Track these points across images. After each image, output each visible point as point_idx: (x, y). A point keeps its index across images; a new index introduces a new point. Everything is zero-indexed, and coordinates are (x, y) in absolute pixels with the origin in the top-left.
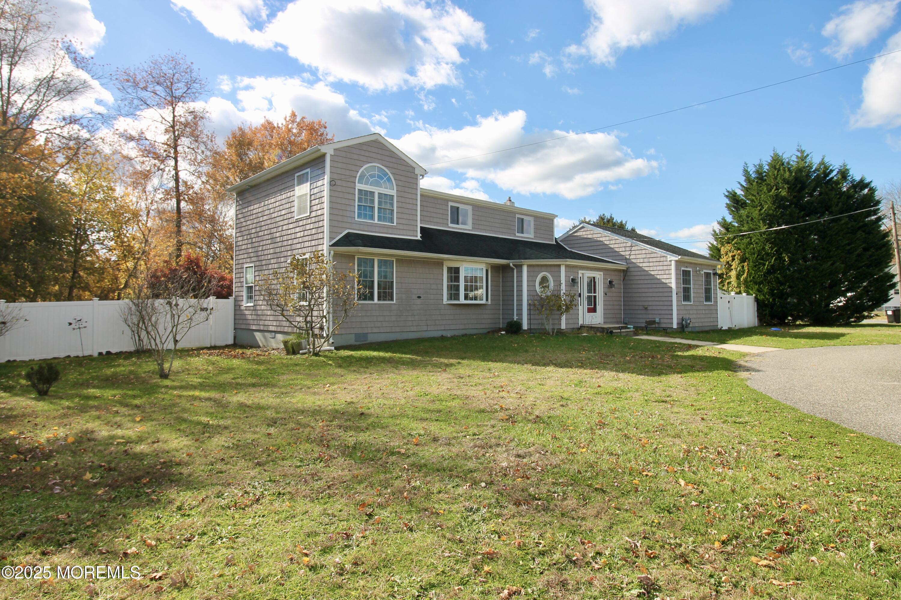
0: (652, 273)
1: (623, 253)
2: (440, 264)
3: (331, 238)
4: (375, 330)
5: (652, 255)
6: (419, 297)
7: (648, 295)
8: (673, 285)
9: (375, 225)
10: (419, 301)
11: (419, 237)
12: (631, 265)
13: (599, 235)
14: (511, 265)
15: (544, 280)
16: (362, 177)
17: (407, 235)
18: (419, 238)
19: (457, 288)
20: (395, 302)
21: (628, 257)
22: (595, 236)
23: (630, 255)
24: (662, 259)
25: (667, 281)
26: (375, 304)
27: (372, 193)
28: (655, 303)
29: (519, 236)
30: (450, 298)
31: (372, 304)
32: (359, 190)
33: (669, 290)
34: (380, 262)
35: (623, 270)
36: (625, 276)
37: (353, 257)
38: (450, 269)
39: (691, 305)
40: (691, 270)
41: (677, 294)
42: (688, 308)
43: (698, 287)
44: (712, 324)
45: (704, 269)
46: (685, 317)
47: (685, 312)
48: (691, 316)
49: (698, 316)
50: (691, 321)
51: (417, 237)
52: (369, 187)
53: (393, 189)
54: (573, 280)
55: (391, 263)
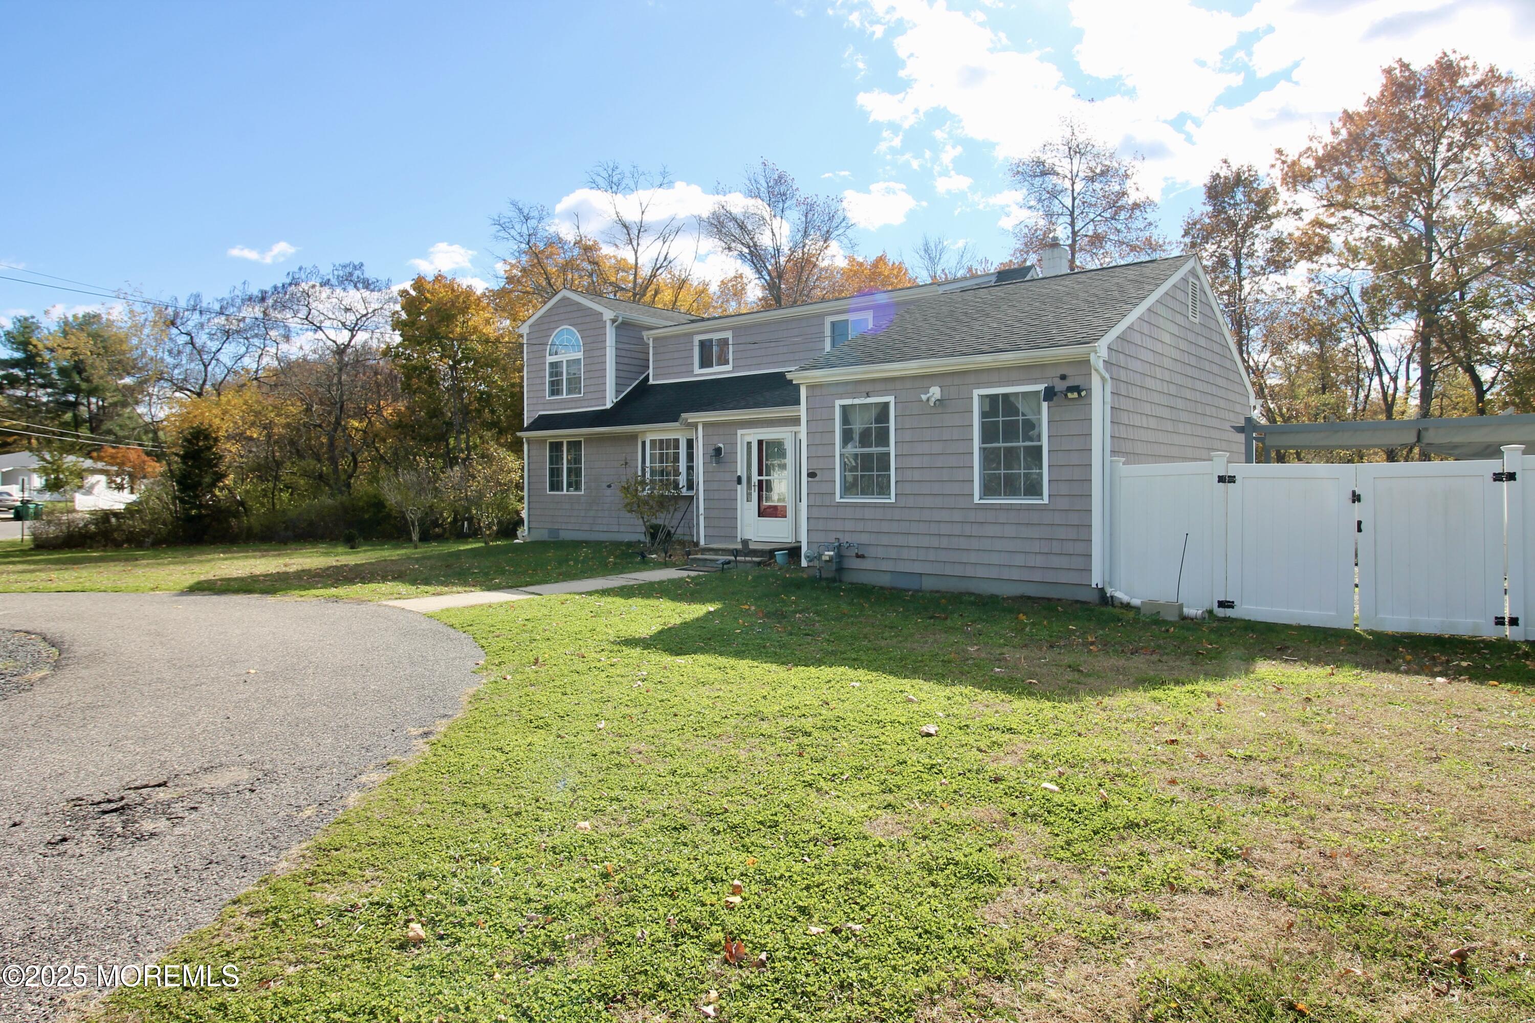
6: (609, 486)
9: (563, 400)
10: (609, 491)
17: (594, 406)
18: (608, 406)
27: (561, 363)
31: (562, 496)
32: (549, 363)
34: (569, 445)
37: (546, 441)
38: (643, 445)
39: (884, 506)
40: (891, 399)
41: (811, 475)
42: (868, 513)
43: (937, 448)
44: (1037, 576)
45: (979, 385)
46: (846, 538)
47: (849, 526)
48: (885, 540)
49: (935, 542)
50: (871, 552)
51: (605, 405)
52: (558, 356)
53: (580, 350)
54: (719, 450)
55: (580, 444)
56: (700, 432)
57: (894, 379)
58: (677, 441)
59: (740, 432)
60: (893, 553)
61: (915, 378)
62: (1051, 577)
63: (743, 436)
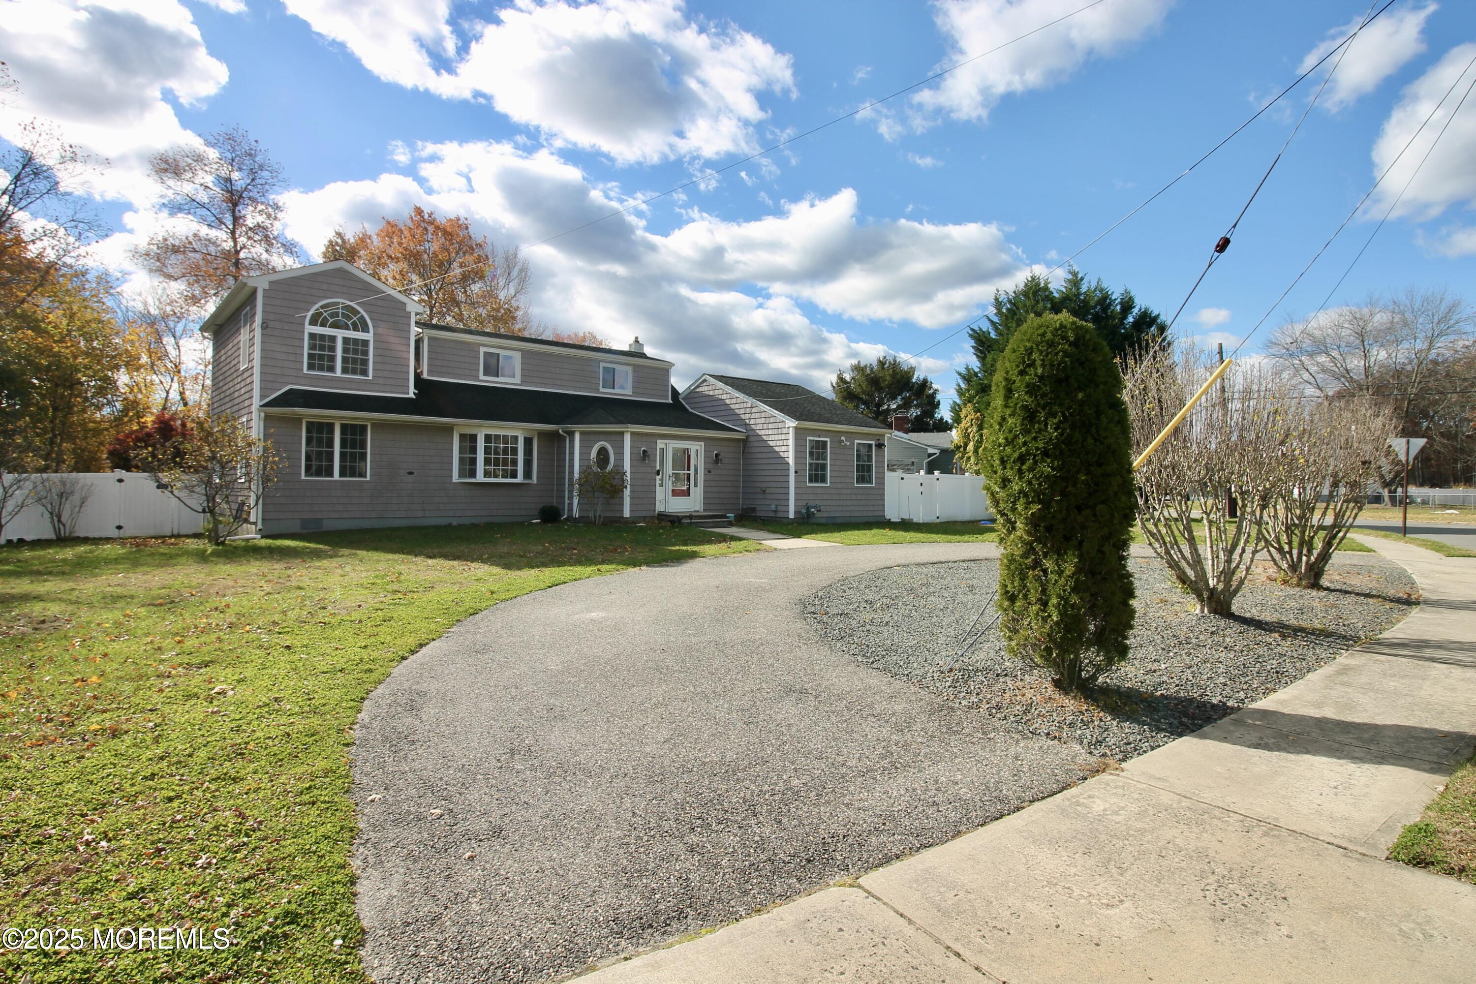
0: (771, 443)
1: (743, 417)
2: (447, 429)
3: (262, 397)
4: (333, 515)
5: (772, 420)
6: (411, 473)
7: (766, 473)
8: (791, 461)
9: (338, 379)
10: (410, 478)
11: (411, 393)
12: (751, 433)
13: (720, 392)
14: (560, 431)
15: (603, 452)
17: (392, 392)
18: (411, 395)
19: (473, 461)
20: (368, 478)
21: (747, 421)
22: (716, 392)
23: (750, 419)
24: (781, 425)
25: (785, 455)
26: (336, 481)
27: (333, 339)
28: (775, 485)
29: (605, 392)
30: (463, 474)
31: (330, 481)
32: (310, 334)
33: (785, 467)
34: (344, 428)
35: (743, 440)
36: (744, 448)
37: (299, 420)
38: (462, 437)
39: (825, 488)
40: (828, 440)
41: (796, 472)
42: (819, 491)
43: (843, 463)
44: (871, 514)
45: (855, 438)
46: (811, 503)
47: (812, 497)
48: (825, 503)
49: (842, 503)
50: (823, 509)
51: (408, 394)
52: (327, 329)
53: (368, 332)
54: (644, 452)
55: (363, 428)
56: (627, 438)
57: (829, 431)
59: (659, 441)
60: (828, 509)
61: (838, 432)
62: (874, 512)
63: (660, 444)
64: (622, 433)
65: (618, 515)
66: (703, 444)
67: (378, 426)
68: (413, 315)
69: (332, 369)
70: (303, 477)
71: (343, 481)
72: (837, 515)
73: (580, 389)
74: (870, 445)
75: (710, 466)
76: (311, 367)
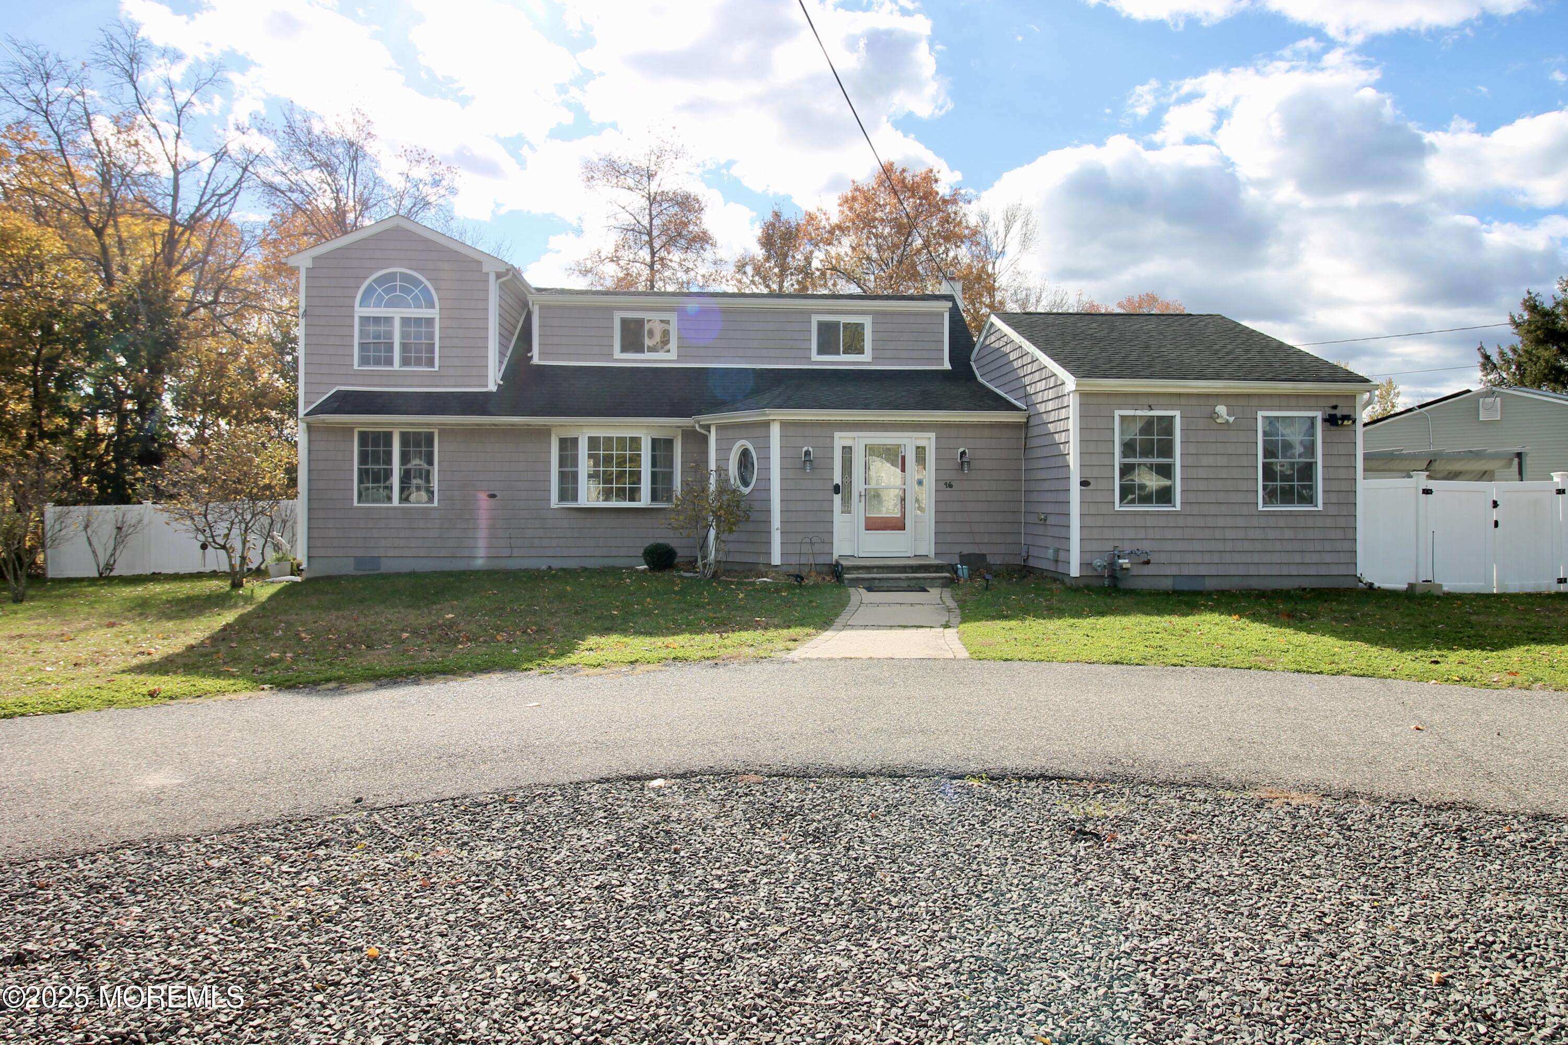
0: (1052, 428)
2: (544, 433)
3: (307, 403)
4: (391, 553)
6: (493, 495)
7: (1047, 486)
8: (1073, 461)
9: (396, 374)
10: (492, 503)
11: (493, 385)
12: (1032, 411)
13: (1005, 340)
14: (692, 426)
16: (370, 291)
17: (465, 386)
18: (492, 389)
19: (575, 477)
20: (436, 504)
21: (1029, 389)
22: (1001, 342)
23: (1031, 384)
24: (1061, 391)
25: (1066, 449)
26: (395, 508)
27: (388, 320)
28: (1055, 508)
29: (822, 362)
30: (563, 497)
31: (388, 508)
32: (361, 317)
33: (1066, 473)
34: (405, 438)
36: (1026, 440)
37: (351, 430)
38: (563, 442)
39: (1168, 514)
40: (1177, 414)
41: (1084, 483)
42: (1150, 522)
43: (1221, 461)
44: (1312, 571)
45: (1262, 408)
46: (1123, 547)
47: (1130, 534)
48: (1168, 546)
49: (1220, 546)
50: (1153, 558)
51: (487, 386)
52: (382, 309)
53: (433, 307)
54: (807, 453)
55: (429, 438)
56: (775, 431)
57: (1179, 395)
58: (635, 441)
59: (837, 435)
60: (1177, 558)
61: (1208, 395)
62: (1323, 571)
63: (841, 439)
64: (766, 424)
65: (762, 559)
66: (932, 435)
67: (446, 432)
68: (492, 277)
69: (390, 362)
70: (355, 504)
71: (403, 508)
72: (1203, 571)
73: (777, 359)
74: (1313, 420)
75: (949, 476)
76: (364, 360)
